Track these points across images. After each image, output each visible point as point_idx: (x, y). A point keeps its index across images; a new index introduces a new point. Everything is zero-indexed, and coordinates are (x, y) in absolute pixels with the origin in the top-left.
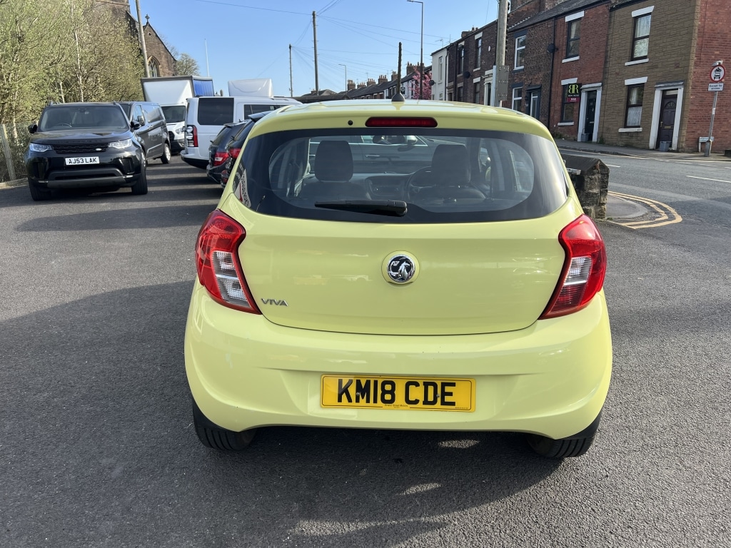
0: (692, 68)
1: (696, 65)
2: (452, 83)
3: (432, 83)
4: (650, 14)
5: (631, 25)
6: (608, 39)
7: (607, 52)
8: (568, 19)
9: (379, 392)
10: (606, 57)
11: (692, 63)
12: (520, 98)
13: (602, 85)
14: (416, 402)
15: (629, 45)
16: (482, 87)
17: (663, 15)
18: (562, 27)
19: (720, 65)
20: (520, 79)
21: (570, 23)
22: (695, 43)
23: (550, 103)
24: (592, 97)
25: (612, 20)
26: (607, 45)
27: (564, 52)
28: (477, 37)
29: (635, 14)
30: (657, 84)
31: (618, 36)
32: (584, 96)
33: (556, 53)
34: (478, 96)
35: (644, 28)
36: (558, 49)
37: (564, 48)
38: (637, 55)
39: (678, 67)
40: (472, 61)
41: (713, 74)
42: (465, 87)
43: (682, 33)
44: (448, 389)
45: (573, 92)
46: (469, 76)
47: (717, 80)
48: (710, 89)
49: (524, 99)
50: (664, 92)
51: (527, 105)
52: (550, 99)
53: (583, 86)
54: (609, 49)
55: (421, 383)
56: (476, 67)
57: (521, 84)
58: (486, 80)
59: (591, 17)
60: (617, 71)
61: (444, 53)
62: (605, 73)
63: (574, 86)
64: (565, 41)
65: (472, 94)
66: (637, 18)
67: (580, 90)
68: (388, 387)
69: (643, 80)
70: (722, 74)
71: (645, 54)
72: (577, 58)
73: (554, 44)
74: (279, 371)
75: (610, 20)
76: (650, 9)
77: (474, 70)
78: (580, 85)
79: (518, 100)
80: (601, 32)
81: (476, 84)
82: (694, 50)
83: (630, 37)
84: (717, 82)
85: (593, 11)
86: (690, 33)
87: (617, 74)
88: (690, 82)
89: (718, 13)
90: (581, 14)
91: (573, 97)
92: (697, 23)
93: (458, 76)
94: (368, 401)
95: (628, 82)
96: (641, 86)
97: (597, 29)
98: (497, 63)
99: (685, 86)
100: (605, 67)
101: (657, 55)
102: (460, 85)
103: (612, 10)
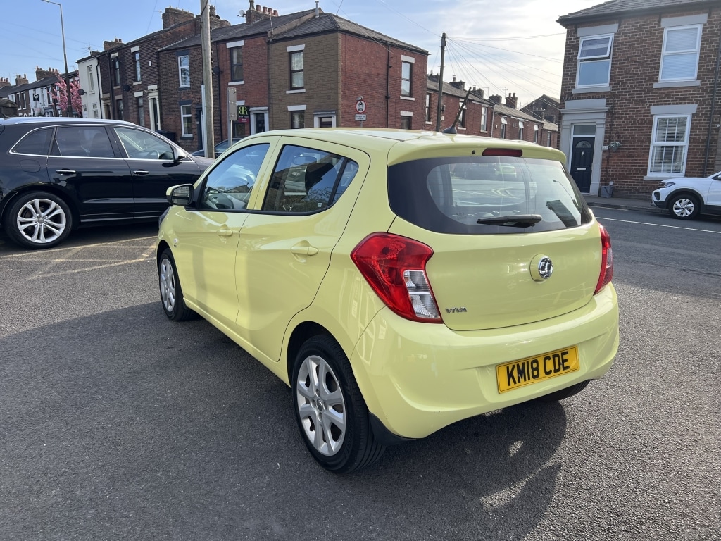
0: (340, 101)
1: (343, 98)
2: (108, 95)
3: (82, 92)
4: (302, 51)
5: (287, 59)
6: (268, 69)
7: (269, 80)
8: (229, 45)
9: (530, 370)
10: (269, 85)
11: (340, 96)
12: (190, 115)
13: (268, 109)
14: (550, 372)
15: (287, 76)
16: (146, 102)
17: (314, 54)
18: (225, 53)
19: (362, 100)
20: (188, 97)
21: (232, 49)
22: (340, 80)
23: (221, 121)
24: (260, 119)
25: (271, 53)
26: (268, 74)
27: (229, 76)
28: (133, 50)
29: (290, 49)
30: (315, 111)
31: (277, 67)
32: (253, 118)
33: (221, 75)
34: (142, 110)
35: (298, 62)
36: (222, 72)
37: (229, 71)
38: (295, 85)
39: (329, 99)
40: (129, 74)
41: (358, 107)
42: (125, 100)
43: (330, 70)
44: (565, 357)
45: (243, 113)
46: (128, 89)
47: (360, 111)
48: (356, 119)
49: (194, 116)
50: (321, 119)
51: (198, 123)
52: (221, 118)
53: (251, 109)
54: (270, 77)
55: (551, 356)
56: (136, 81)
57: (189, 102)
58: (149, 95)
59: (251, 46)
60: (280, 97)
61: (94, 62)
62: (269, 98)
63: (243, 108)
64: (229, 65)
65: (135, 108)
66: (291, 53)
67: (249, 112)
68: (535, 365)
69: (303, 107)
70: (364, 107)
71: (301, 85)
72: (242, 82)
73: (218, 67)
74: (474, 370)
75: (268, 52)
76: (302, 47)
77: (134, 84)
78: (248, 107)
79: (187, 118)
80: (261, 62)
81: (138, 98)
82: (340, 85)
83: (287, 69)
84: (361, 113)
85: (252, 41)
86: (336, 71)
87: (280, 100)
88: (340, 112)
89: (353, 57)
90: (241, 43)
91: (243, 118)
92: (341, 64)
93: (115, 88)
94: (525, 380)
95: (291, 108)
96: (301, 113)
97: (257, 59)
98: (205, 82)
99: (337, 115)
100: (269, 93)
101: (312, 87)
102: (118, 97)
103: (269, 43)
